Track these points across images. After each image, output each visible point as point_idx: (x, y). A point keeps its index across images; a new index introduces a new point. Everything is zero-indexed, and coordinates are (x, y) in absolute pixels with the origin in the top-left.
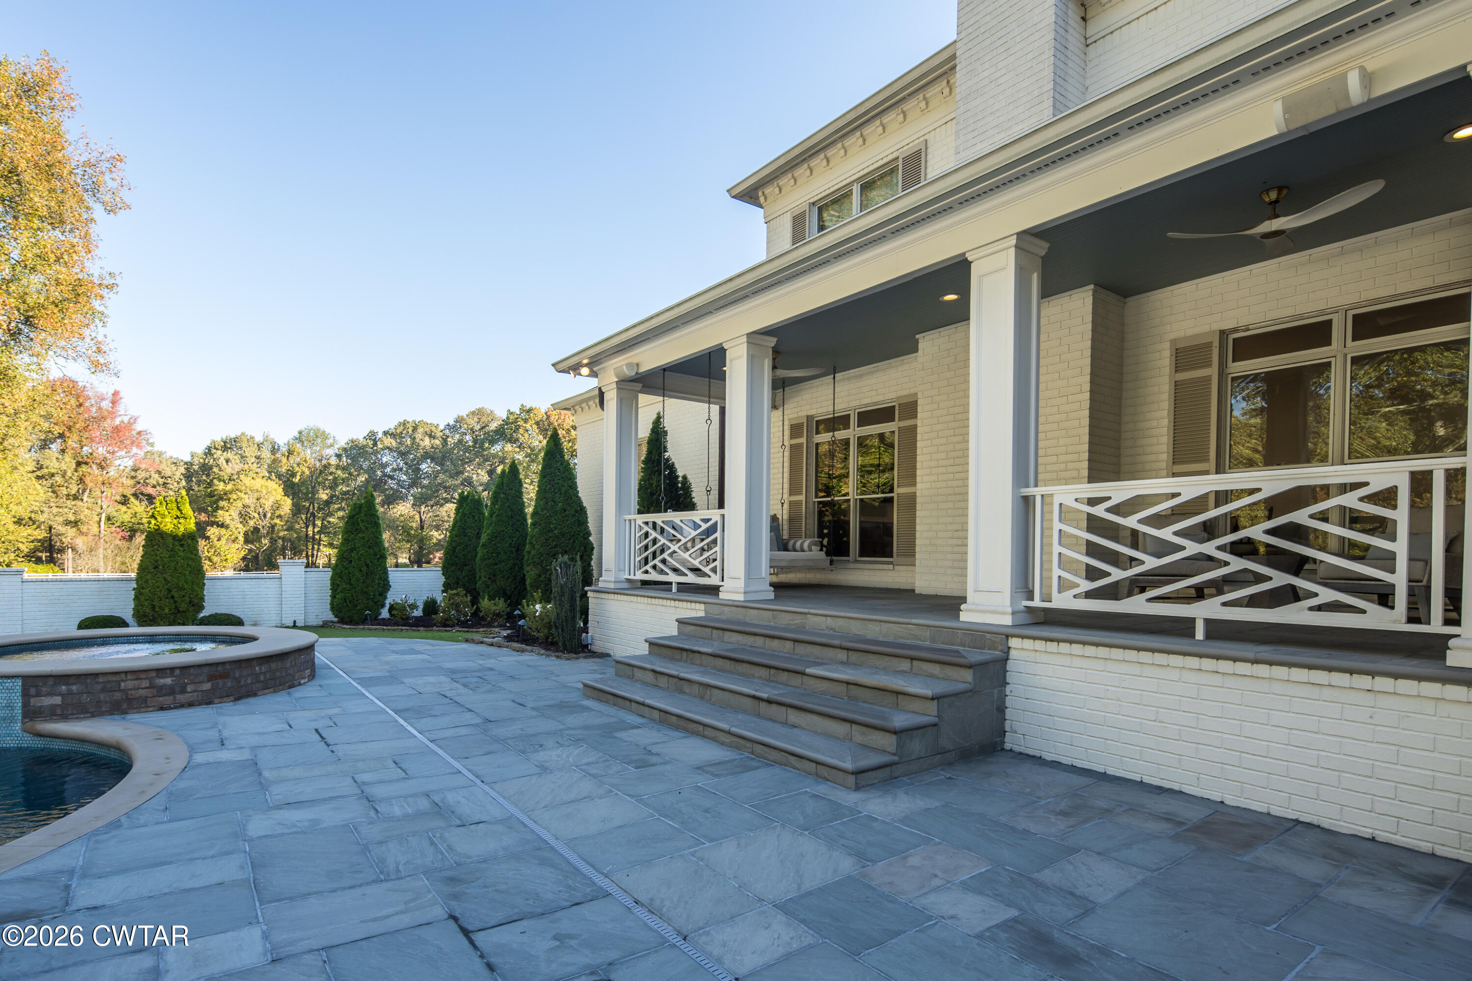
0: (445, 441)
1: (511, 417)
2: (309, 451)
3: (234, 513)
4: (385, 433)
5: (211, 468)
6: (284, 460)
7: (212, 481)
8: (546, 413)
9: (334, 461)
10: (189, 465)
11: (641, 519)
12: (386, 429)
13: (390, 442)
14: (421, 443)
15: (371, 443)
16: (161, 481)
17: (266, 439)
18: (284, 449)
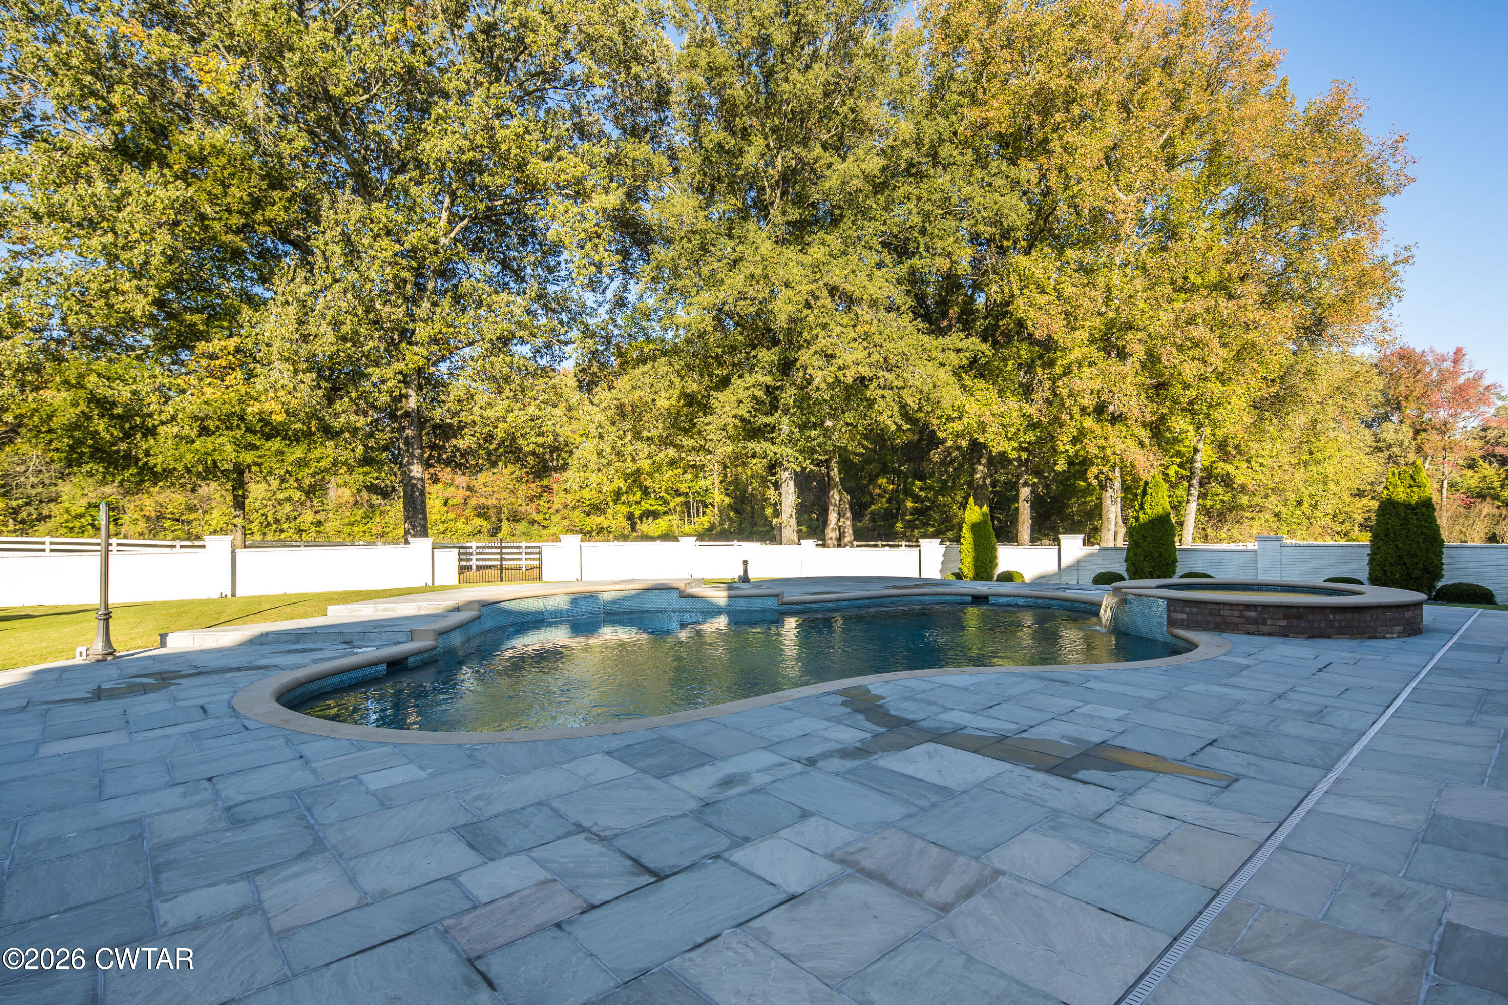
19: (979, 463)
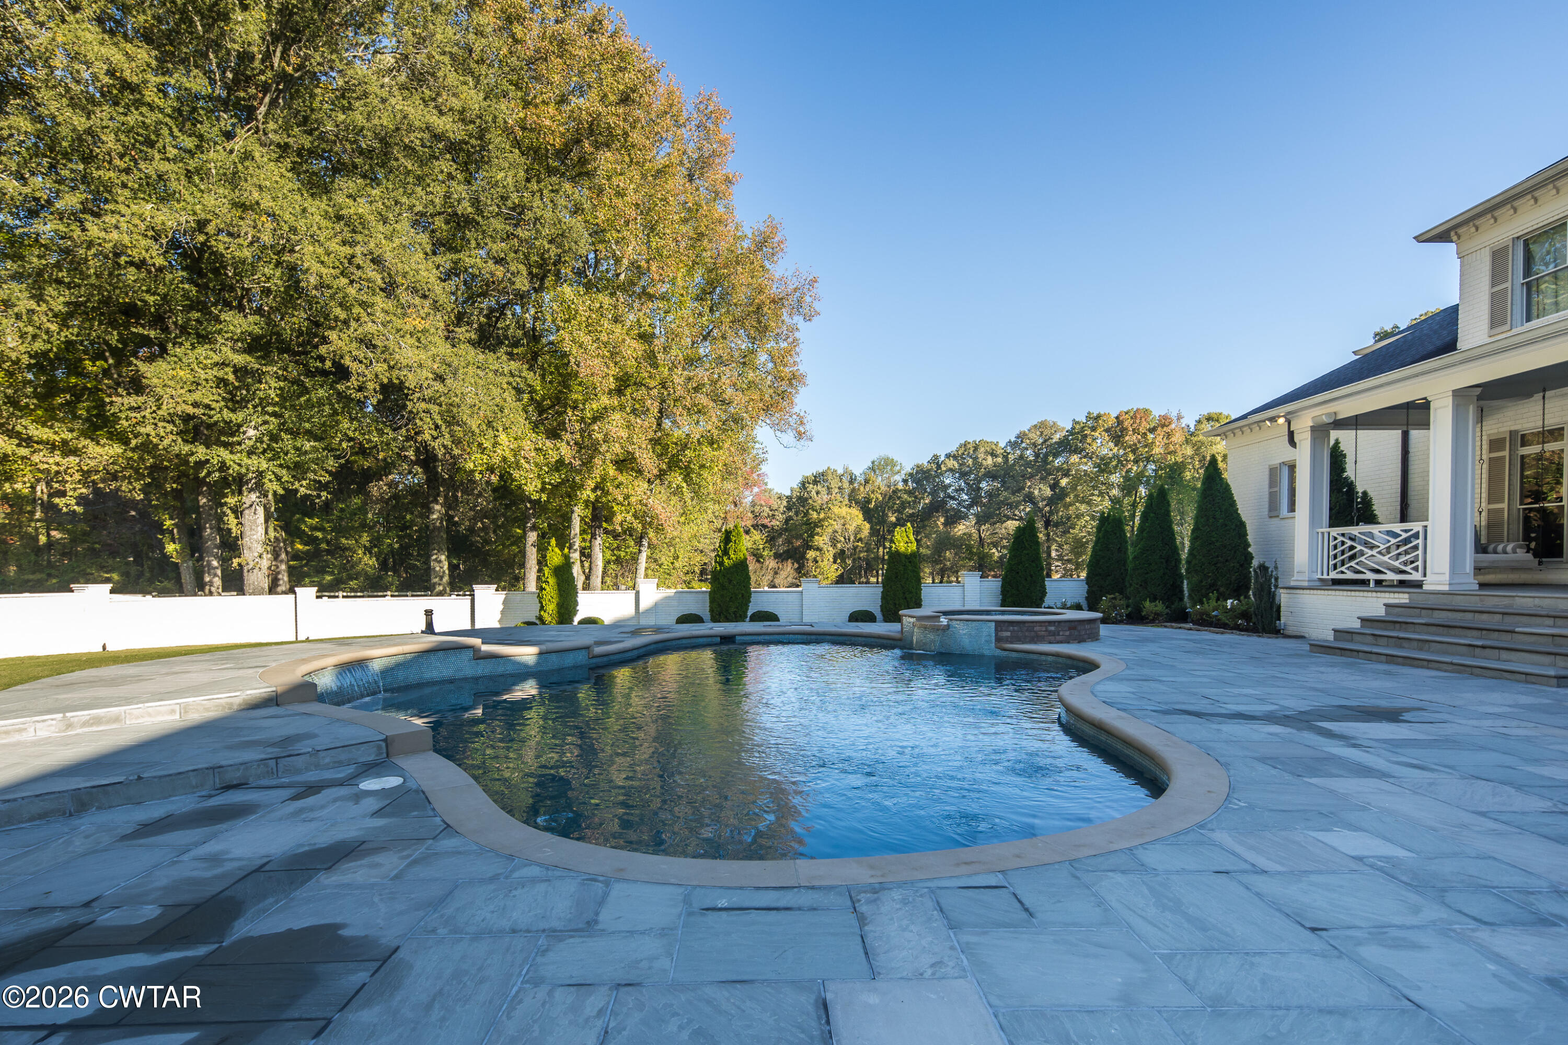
0: (1006, 458)
1: (1077, 427)
2: (880, 478)
3: (826, 538)
4: (948, 456)
5: (806, 500)
6: (862, 489)
7: (807, 511)
8: (1117, 418)
9: (900, 486)
10: (789, 498)
11: (1335, 532)
12: (948, 451)
13: (952, 463)
14: (984, 463)
15: (934, 466)
16: (771, 513)
17: (846, 471)
18: (861, 479)
19: (437, 502)
